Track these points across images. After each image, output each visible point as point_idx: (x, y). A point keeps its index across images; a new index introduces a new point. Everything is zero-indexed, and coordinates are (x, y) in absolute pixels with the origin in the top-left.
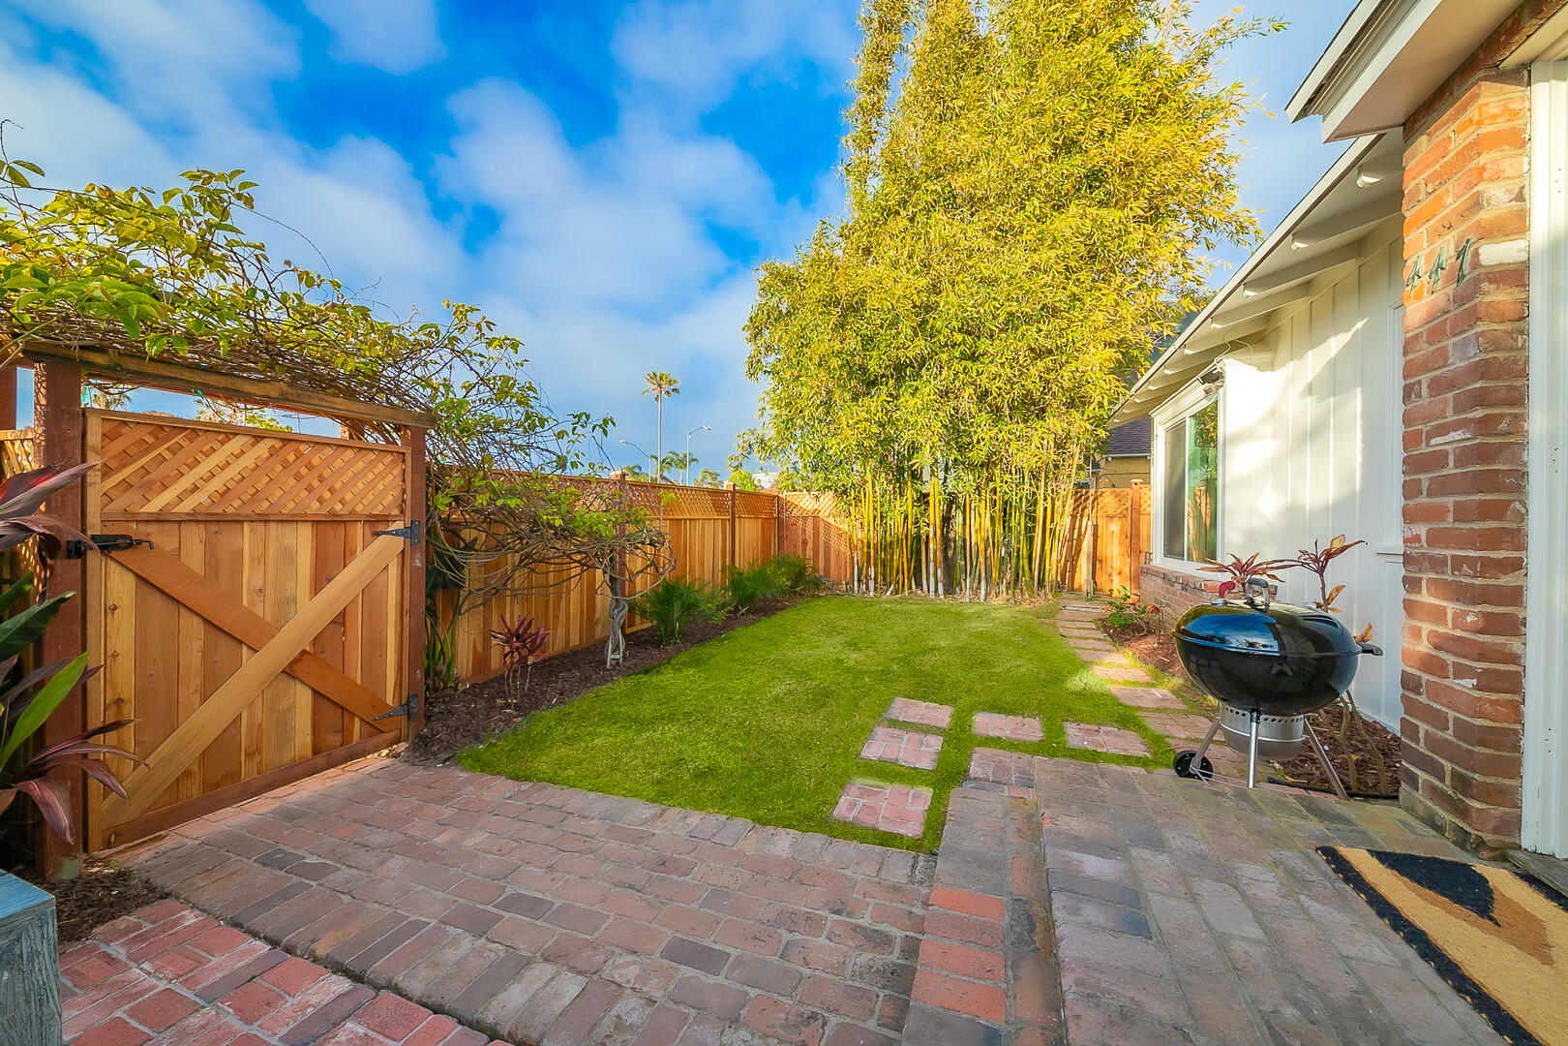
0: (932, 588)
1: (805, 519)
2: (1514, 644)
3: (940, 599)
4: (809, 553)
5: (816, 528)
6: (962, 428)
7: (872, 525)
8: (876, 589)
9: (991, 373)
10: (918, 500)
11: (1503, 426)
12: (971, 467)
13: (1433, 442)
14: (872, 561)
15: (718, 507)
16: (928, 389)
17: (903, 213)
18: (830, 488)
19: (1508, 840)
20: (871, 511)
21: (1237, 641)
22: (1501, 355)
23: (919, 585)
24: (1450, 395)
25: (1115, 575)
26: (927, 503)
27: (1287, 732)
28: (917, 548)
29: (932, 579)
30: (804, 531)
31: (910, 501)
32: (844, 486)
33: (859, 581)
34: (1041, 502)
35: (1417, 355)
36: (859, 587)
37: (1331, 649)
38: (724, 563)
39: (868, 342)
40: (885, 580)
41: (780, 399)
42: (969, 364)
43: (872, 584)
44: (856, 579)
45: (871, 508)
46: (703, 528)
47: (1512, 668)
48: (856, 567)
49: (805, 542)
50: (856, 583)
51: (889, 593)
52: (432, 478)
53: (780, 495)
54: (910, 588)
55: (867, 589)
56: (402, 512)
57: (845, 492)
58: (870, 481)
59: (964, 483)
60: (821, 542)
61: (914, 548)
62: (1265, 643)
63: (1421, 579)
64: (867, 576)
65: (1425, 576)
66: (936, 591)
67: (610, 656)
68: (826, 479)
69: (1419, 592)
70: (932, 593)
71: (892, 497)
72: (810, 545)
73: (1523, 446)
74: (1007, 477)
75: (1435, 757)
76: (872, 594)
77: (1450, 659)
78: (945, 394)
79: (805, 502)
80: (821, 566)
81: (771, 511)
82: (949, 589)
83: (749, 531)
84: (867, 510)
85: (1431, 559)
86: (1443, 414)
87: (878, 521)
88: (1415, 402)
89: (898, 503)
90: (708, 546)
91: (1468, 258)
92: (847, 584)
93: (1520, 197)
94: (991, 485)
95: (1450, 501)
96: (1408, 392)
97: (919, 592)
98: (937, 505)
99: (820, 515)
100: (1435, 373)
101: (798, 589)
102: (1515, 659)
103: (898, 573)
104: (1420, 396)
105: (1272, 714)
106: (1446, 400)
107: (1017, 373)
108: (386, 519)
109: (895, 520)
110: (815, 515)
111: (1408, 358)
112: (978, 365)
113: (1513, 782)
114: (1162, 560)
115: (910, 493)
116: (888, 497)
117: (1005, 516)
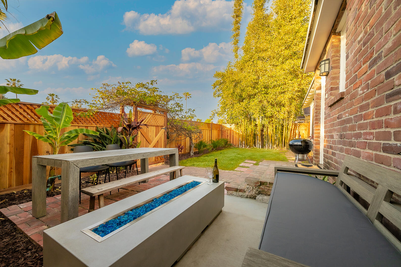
0: (258, 146)
1: (228, 130)
2: (319, 139)
3: (260, 149)
4: (229, 138)
5: (231, 132)
6: (264, 109)
7: (244, 131)
9: (271, 97)
10: (255, 125)
11: (318, 113)
12: (267, 118)
14: (244, 140)
15: (209, 127)
16: (256, 101)
17: (251, 61)
18: (234, 123)
19: (319, 163)
20: (244, 128)
21: (296, 143)
22: (318, 104)
26: (257, 126)
27: (303, 157)
28: (255, 137)
29: (258, 144)
30: (228, 133)
31: (253, 126)
32: (237, 122)
33: (241, 145)
34: (285, 126)
36: (241, 146)
37: (308, 143)
38: (209, 139)
39: (243, 90)
40: (247, 144)
41: (222, 103)
42: (266, 95)
43: (244, 145)
44: (240, 144)
45: (244, 127)
46: (205, 131)
47: (319, 142)
48: (240, 142)
49: (228, 136)
50: (240, 145)
51: (248, 147)
52: (168, 120)
53: (222, 125)
54: (253, 146)
55: (243, 146)
56: (164, 125)
57: (237, 124)
58: (243, 121)
59: (266, 122)
60: (232, 136)
61: (254, 137)
62: (300, 143)
64: (243, 144)
66: (259, 147)
67: (191, 154)
68: (233, 121)
70: (258, 148)
71: (249, 125)
72: (229, 137)
73: (320, 115)
74: (276, 120)
76: (244, 148)
78: (260, 102)
79: (228, 126)
80: (232, 141)
81: (220, 128)
82: (263, 147)
83: (215, 133)
84: (243, 128)
87: (245, 130)
89: (250, 126)
90: (206, 135)
92: (238, 145)
93: (320, 85)
94: (272, 122)
97: (255, 147)
98: (259, 127)
101: (226, 146)
102: (319, 141)
103: (250, 142)
105: (301, 154)
107: (276, 97)
108: (163, 126)
109: (249, 130)
110: (230, 129)
112: (268, 95)
113: (319, 156)
115: (253, 124)
116: (248, 125)
117: (276, 129)
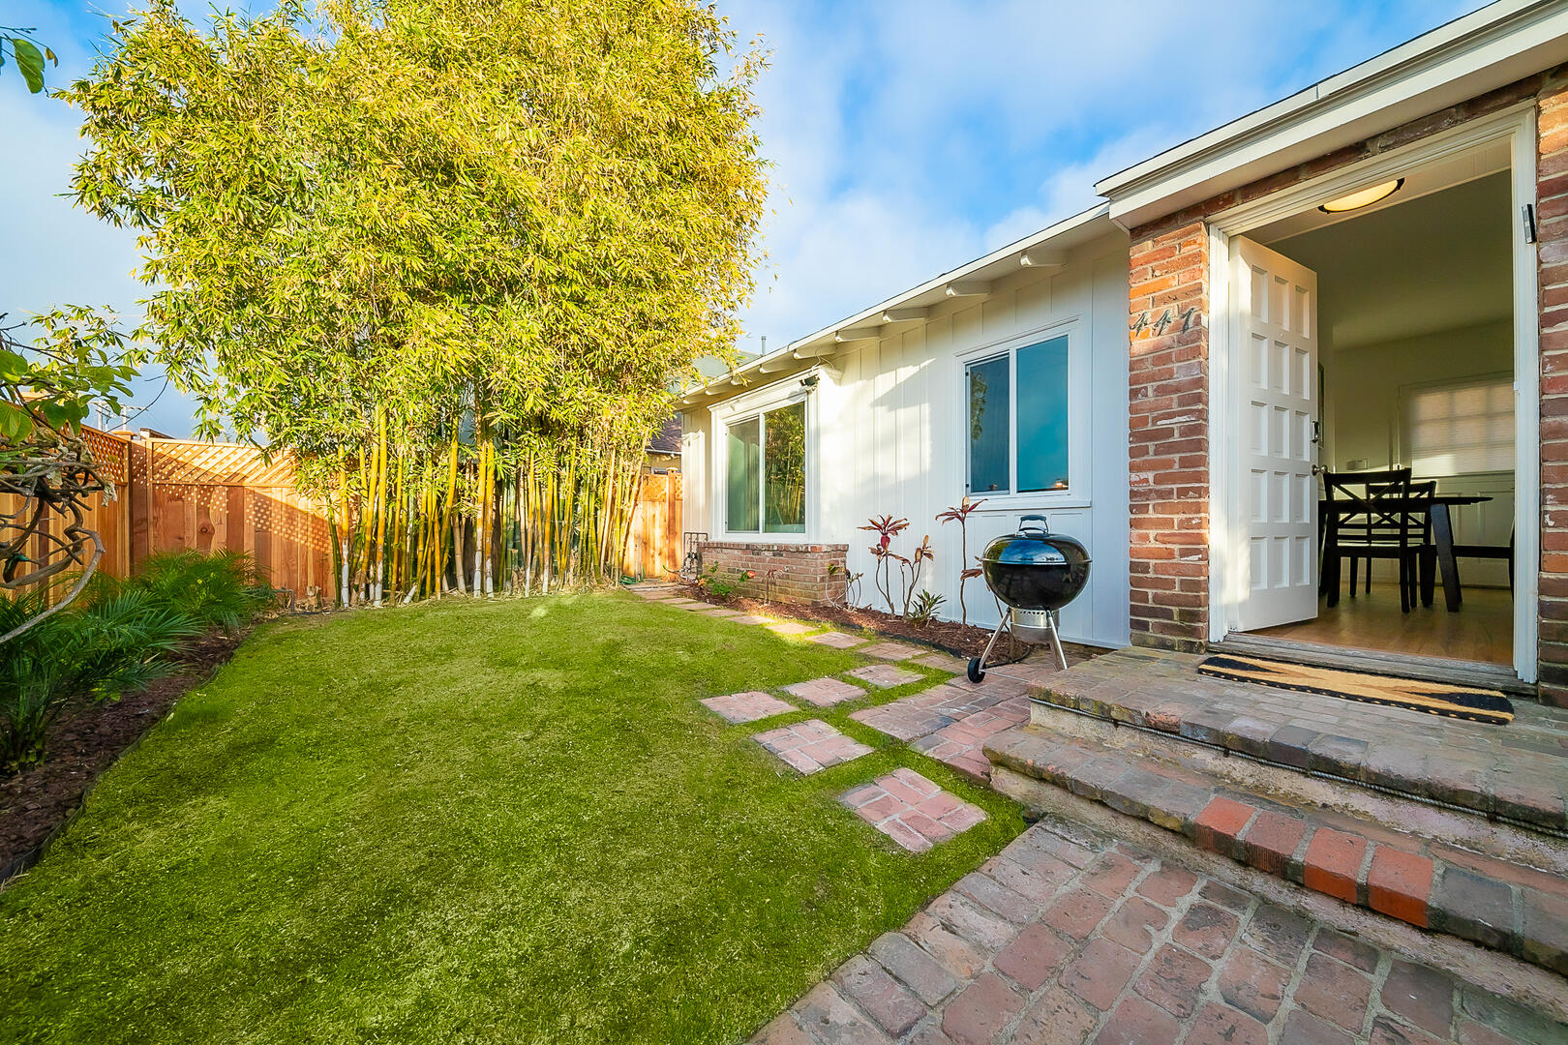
0: (477, 587)
1: (207, 489)
3: (492, 599)
8: (384, 596)
13: (1158, 423)
19: (1206, 641)
23: (453, 583)
24: (1174, 396)
25: (656, 556)
29: (478, 574)
33: (351, 587)
34: (610, 481)
35: (1143, 371)
36: (351, 595)
44: (345, 585)
49: (204, 531)
50: (345, 591)
55: (367, 597)
63: (1148, 505)
64: (367, 580)
65: (1151, 503)
66: (483, 589)
69: (1147, 512)
70: (477, 592)
72: (220, 536)
75: (1164, 607)
76: (376, 604)
77: (1176, 547)
85: (1156, 491)
86: (1169, 406)
88: (1140, 400)
91: (1192, 318)
95: (1176, 457)
96: (1133, 394)
97: (454, 593)
98: (491, 477)
99: (246, 483)
100: (1160, 383)
103: (425, 567)
104: (1147, 396)
106: (1172, 399)
110: (235, 481)
111: (1133, 373)
113: (1205, 609)
114: (723, 536)
